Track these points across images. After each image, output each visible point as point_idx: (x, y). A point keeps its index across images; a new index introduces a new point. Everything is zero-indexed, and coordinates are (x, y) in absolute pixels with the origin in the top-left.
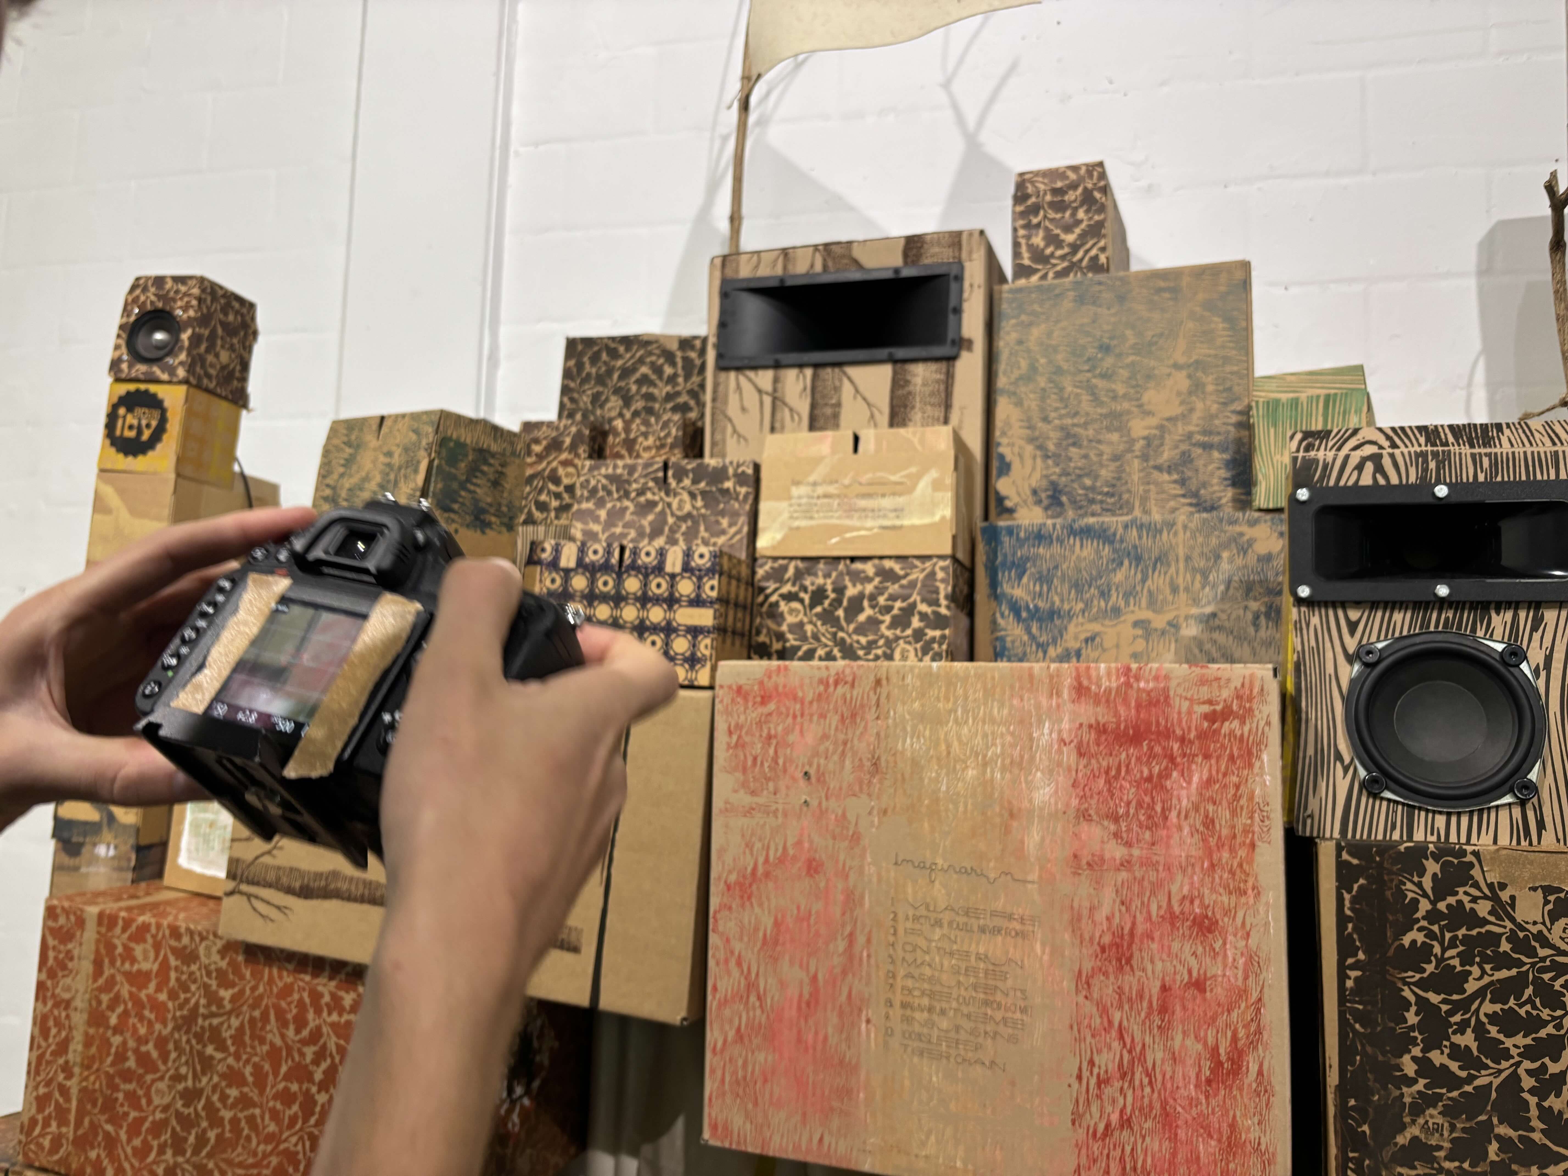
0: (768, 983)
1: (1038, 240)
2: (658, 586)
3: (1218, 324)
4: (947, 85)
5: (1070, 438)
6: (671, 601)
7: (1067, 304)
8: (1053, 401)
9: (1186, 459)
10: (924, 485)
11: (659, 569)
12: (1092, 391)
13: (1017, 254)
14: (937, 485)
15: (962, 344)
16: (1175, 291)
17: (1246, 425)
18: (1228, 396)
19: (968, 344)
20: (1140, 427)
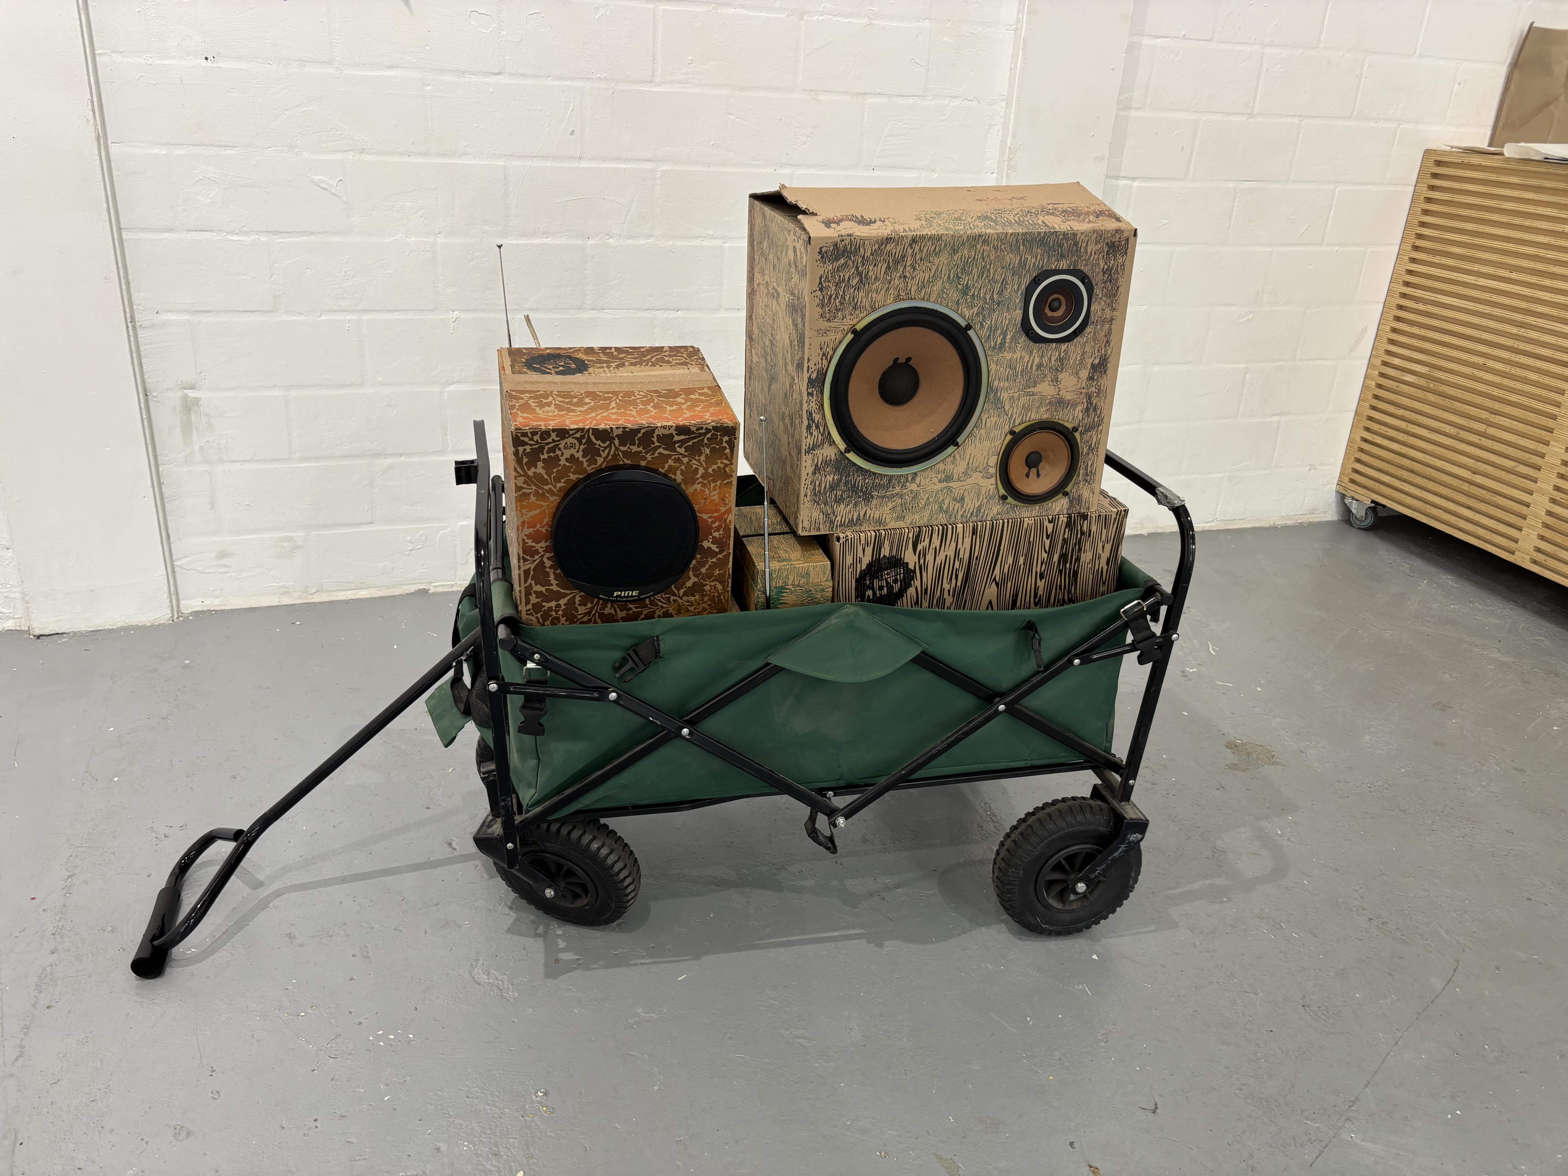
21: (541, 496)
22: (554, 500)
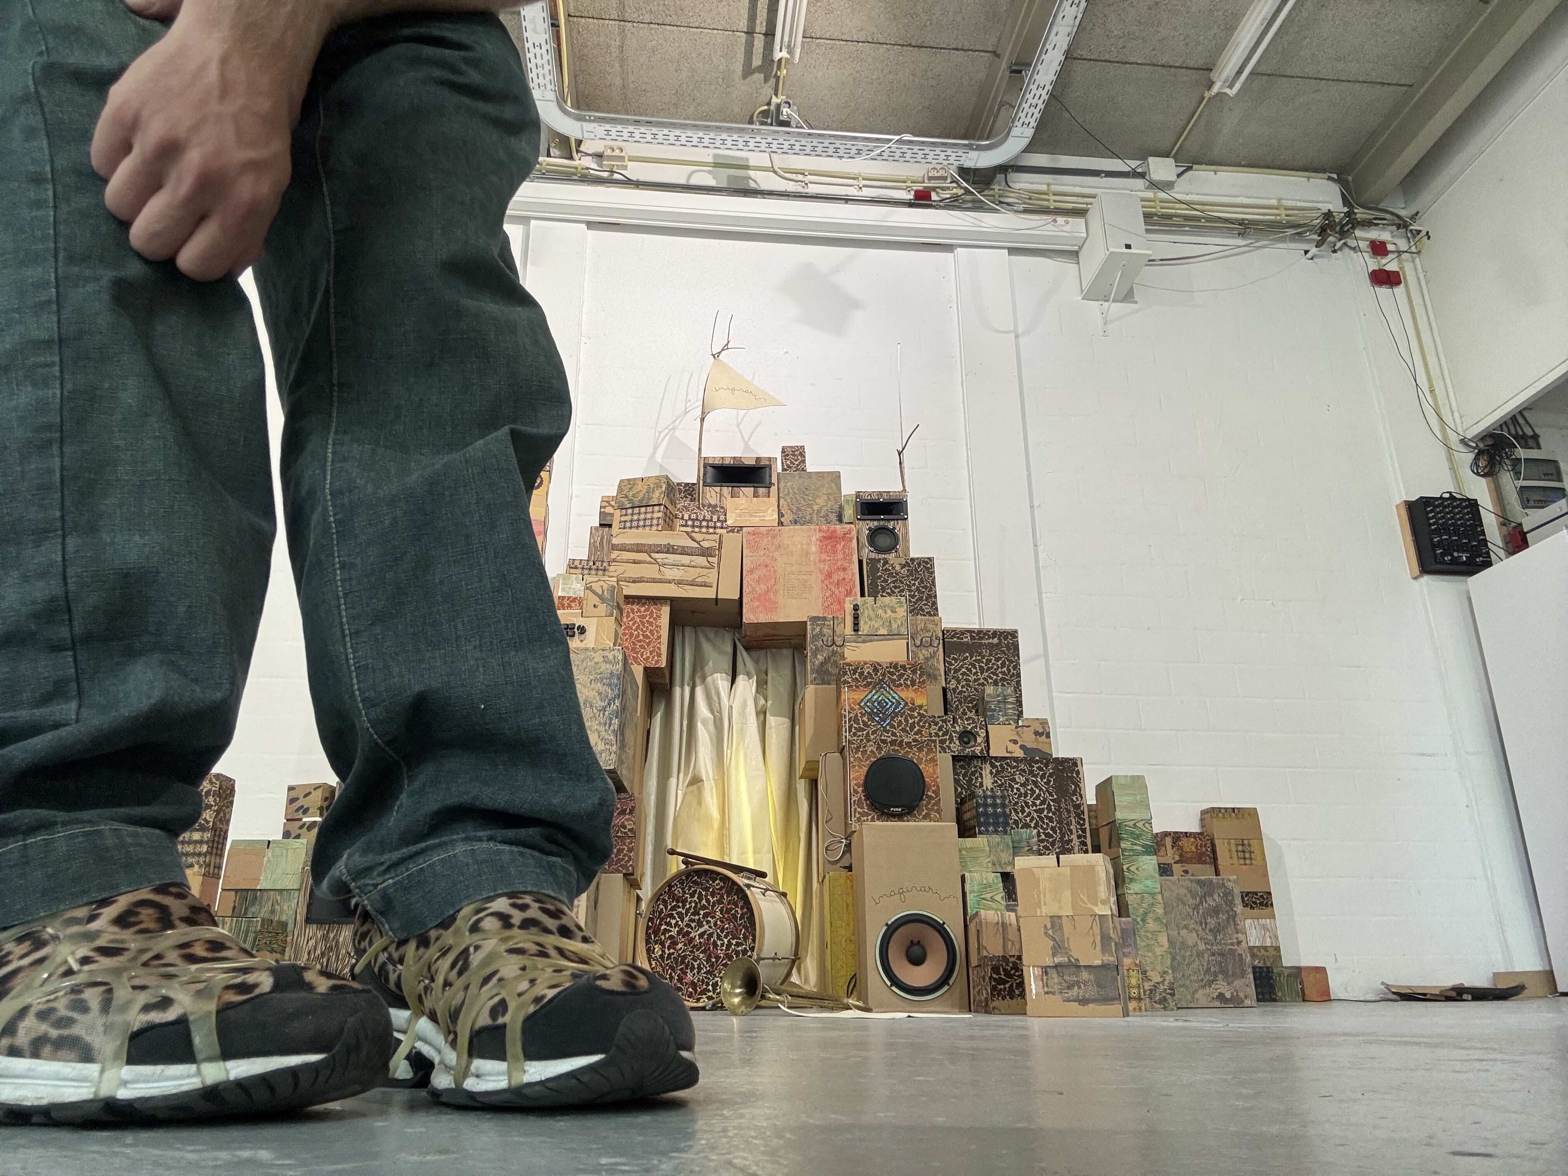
0: (758, 589)
1: (788, 462)
2: (711, 524)
3: (833, 485)
4: (738, 426)
5: (799, 509)
6: (715, 528)
7: (797, 478)
8: (794, 500)
9: (827, 515)
10: (770, 511)
11: (711, 520)
12: (803, 498)
13: (783, 466)
14: (773, 511)
15: (771, 484)
16: (823, 477)
17: (841, 507)
18: (836, 501)
19: (774, 484)
20: (816, 507)
21: (860, 767)
22: (866, 769)
